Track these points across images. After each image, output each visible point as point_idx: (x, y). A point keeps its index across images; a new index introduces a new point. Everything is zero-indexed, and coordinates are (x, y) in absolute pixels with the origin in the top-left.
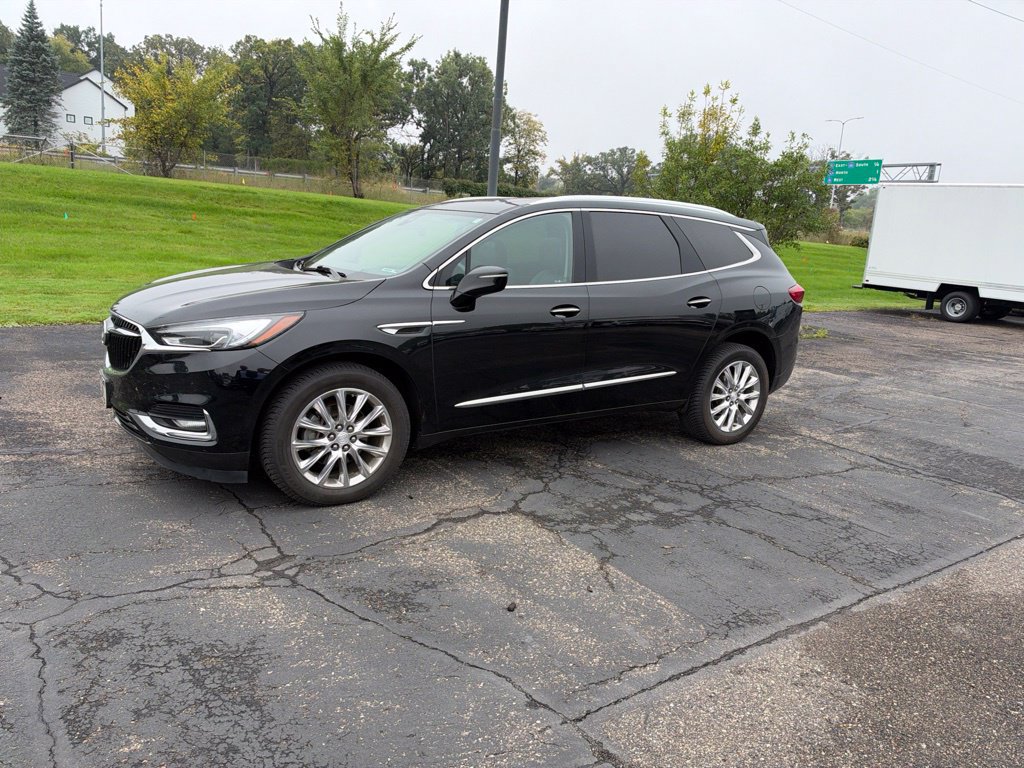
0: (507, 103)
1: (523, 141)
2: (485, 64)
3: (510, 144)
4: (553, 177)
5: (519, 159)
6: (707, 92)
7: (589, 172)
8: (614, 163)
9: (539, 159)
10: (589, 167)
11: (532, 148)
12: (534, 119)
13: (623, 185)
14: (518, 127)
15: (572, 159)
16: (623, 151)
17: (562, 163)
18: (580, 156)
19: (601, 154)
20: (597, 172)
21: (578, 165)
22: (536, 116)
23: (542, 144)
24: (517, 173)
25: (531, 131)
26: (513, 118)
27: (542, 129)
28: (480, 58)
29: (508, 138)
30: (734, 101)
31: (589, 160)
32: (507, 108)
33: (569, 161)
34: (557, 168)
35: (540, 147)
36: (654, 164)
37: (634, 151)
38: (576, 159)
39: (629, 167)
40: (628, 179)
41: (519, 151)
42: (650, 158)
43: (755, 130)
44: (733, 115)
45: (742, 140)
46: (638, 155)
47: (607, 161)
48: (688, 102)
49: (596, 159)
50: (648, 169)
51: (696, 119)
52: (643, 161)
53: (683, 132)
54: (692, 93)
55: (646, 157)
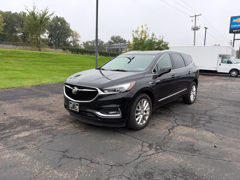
0: (70, 28)
1: (74, 37)
2: (64, 19)
3: (71, 38)
4: (81, 46)
5: (74, 42)
6: (142, 27)
7: (90, 45)
9: (79, 42)
10: (90, 43)
11: (77, 39)
12: (77, 32)
14: (73, 34)
17: (84, 43)
18: (88, 41)
19: (93, 40)
21: (87, 43)
22: (77, 31)
23: (79, 38)
24: (74, 45)
25: (76, 35)
26: (72, 32)
27: (79, 35)
28: (63, 18)
29: (71, 37)
30: (147, 29)
31: (90, 42)
32: (71, 30)
33: (85, 42)
34: (82, 44)
35: (79, 39)
36: (105, 43)
37: (100, 40)
38: (87, 42)
39: (100, 44)
40: (99, 46)
41: (74, 40)
42: (104, 42)
43: (153, 35)
44: (147, 32)
45: (150, 37)
46: (101, 41)
47: (94, 42)
48: (137, 29)
49: (92, 42)
50: (104, 44)
51: (140, 33)
52: (102, 42)
53: (137, 36)
54: (138, 27)
55: (103, 41)
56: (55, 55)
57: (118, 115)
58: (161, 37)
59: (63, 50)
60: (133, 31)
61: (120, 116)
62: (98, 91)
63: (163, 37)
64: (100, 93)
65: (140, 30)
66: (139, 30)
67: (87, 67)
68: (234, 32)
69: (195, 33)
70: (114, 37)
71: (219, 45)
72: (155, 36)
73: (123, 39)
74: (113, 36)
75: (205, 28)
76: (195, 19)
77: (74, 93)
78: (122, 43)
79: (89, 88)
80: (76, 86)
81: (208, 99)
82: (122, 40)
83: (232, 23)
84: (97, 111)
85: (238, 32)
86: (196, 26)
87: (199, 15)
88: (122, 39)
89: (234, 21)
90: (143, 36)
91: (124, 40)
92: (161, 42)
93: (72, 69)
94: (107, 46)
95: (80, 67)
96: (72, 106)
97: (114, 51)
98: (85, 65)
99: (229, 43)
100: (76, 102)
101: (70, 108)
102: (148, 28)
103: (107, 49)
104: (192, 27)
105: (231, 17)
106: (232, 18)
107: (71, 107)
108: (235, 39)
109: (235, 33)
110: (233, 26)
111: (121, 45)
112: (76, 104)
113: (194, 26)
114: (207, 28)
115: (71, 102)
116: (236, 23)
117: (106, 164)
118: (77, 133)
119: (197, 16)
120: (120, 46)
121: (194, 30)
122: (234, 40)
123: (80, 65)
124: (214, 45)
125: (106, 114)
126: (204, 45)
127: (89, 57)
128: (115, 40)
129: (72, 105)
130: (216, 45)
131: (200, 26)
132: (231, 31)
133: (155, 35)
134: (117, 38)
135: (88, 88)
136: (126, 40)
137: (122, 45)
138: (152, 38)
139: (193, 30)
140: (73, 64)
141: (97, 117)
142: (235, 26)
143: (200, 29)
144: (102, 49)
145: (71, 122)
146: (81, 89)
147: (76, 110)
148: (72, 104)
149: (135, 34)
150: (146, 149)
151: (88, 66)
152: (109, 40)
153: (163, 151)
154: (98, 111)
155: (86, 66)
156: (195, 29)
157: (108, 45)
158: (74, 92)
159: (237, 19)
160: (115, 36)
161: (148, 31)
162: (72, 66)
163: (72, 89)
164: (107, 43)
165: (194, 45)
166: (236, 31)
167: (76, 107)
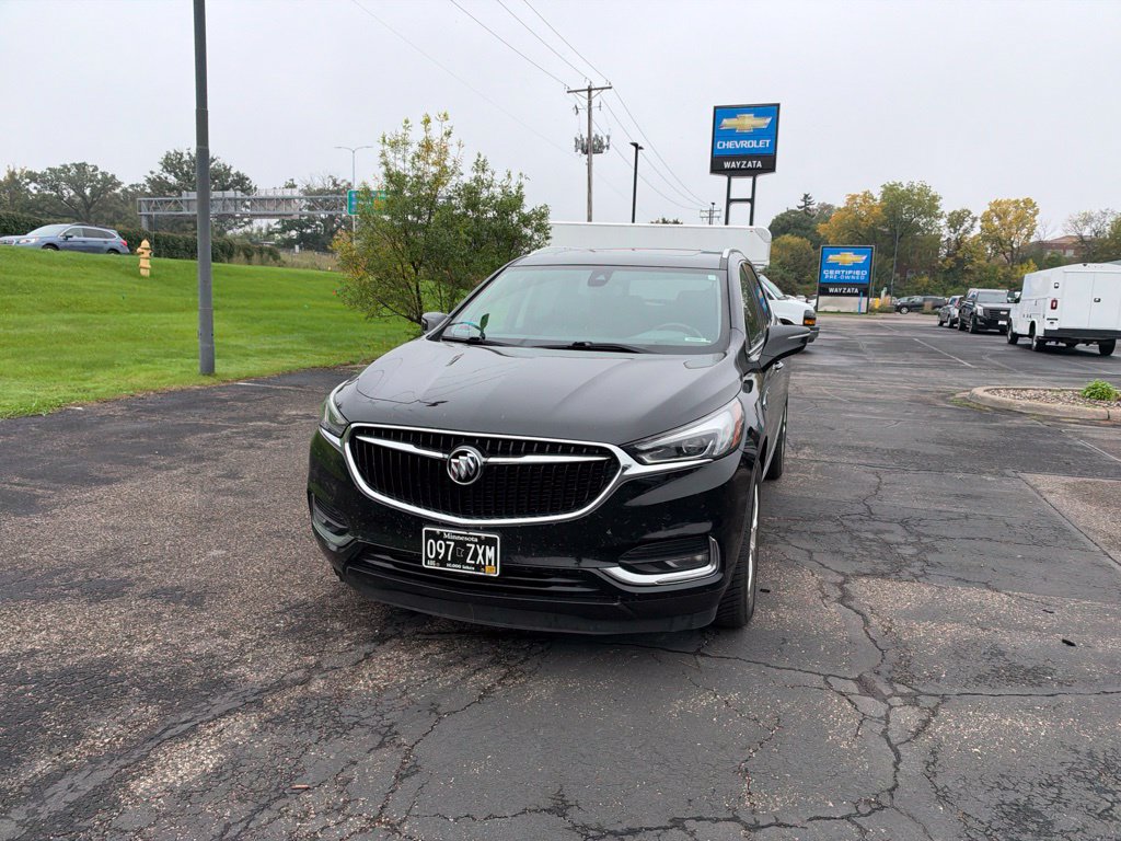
6: (427, 121)
7: (35, 192)
8: (70, 182)
10: (32, 185)
13: (88, 206)
15: (6, 174)
16: (81, 167)
18: (18, 171)
19: (49, 169)
20: (47, 192)
21: (17, 182)
30: (448, 134)
31: (33, 177)
36: (126, 185)
37: (96, 169)
38: (12, 174)
39: (93, 188)
40: (93, 202)
42: (119, 178)
43: (481, 166)
44: (450, 150)
45: (467, 177)
46: (103, 173)
47: (59, 179)
48: (401, 131)
49: (43, 175)
50: (117, 191)
51: (415, 148)
52: (110, 182)
53: (400, 164)
54: (407, 122)
55: (113, 176)
57: (709, 569)
58: (515, 176)
60: (384, 141)
61: (715, 572)
62: (614, 460)
63: (523, 180)
64: (631, 467)
65: (417, 136)
66: (409, 139)
67: (107, 316)
68: (727, 169)
69: (589, 165)
70: (181, 155)
71: (676, 222)
72: (489, 173)
73: (233, 172)
74: (172, 152)
75: (634, 148)
76: (590, 104)
77: (460, 479)
78: (227, 189)
79: (560, 447)
82: (229, 175)
83: (718, 134)
84: (610, 564)
85: (740, 169)
86: (593, 135)
87: (603, 89)
88: (227, 171)
89: (727, 123)
90: (434, 169)
91: (238, 174)
92: (513, 202)
93: (26, 331)
94: (143, 204)
95: (67, 317)
96: (443, 551)
97: (185, 230)
98: (89, 309)
99: (702, 214)
100: (477, 528)
101: (433, 563)
102: (450, 133)
103: (149, 216)
104: (576, 140)
105: (715, 108)
106: (720, 113)
107: (436, 559)
108: (732, 197)
109: (732, 173)
110: (721, 145)
111: (228, 202)
112: (483, 535)
113: (585, 136)
114: (641, 148)
115: (438, 530)
116: (732, 134)
117: (818, 818)
119: (594, 93)
120: (220, 203)
121: (586, 153)
122: (729, 201)
123: (61, 307)
124: (657, 222)
125: (658, 570)
126: (633, 221)
128: (183, 174)
129: (448, 547)
130: (664, 222)
131: (608, 138)
132: (717, 167)
133: (490, 166)
135: (554, 449)
136: (247, 175)
137: (229, 199)
138: (477, 180)
139: (580, 151)
140: (13, 304)
141: (611, 589)
142: (730, 145)
143: (608, 147)
144: (111, 215)
146: (505, 454)
147: (478, 567)
148: (445, 540)
149: (390, 155)
150: (871, 705)
151: (106, 312)
152: (152, 173)
154: (615, 561)
155: (94, 313)
156: (591, 147)
157: (149, 195)
158: (463, 474)
159: (735, 117)
160: (185, 152)
161: (455, 145)
162: (16, 316)
164: (138, 186)
165: (590, 219)
166: (733, 165)
167: (480, 552)
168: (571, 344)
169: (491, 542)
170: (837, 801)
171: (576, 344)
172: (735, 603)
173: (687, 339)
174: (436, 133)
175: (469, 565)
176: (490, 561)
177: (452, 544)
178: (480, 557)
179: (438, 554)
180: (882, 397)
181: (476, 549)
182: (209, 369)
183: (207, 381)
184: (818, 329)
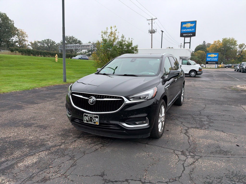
0: (15, 26)
1: (20, 37)
2: (6, 15)
3: (16, 37)
4: (29, 46)
5: (20, 42)
6: (111, 28)
7: (39, 45)
8: (46, 43)
9: (26, 42)
10: (39, 44)
11: (24, 39)
12: (23, 31)
13: (49, 48)
14: (19, 33)
15: (34, 42)
16: (48, 40)
17: (31, 43)
18: (36, 41)
19: (42, 40)
20: (42, 45)
21: (36, 43)
22: (24, 30)
23: (26, 38)
24: (20, 45)
25: (23, 34)
26: (18, 30)
27: (26, 34)
28: (4, 13)
29: (16, 36)
31: (39, 42)
32: (15, 28)
33: (33, 42)
34: (30, 44)
35: (26, 39)
36: (57, 43)
37: (51, 40)
38: (35, 42)
39: (50, 44)
40: (50, 47)
41: (20, 39)
42: (55, 42)
43: (123, 37)
44: (116, 34)
45: (120, 39)
46: (52, 41)
47: (44, 42)
48: (106, 30)
49: (41, 42)
50: (55, 44)
51: (109, 34)
52: (54, 43)
53: (106, 37)
54: (107, 28)
55: (54, 42)
56: (6, 57)
57: (146, 125)
58: (130, 39)
59: (11, 51)
60: (102, 32)
61: (148, 125)
62: (123, 99)
63: (132, 40)
64: (127, 101)
65: (109, 31)
66: (108, 32)
67: (47, 70)
68: (184, 36)
69: (152, 36)
70: (68, 37)
71: (172, 48)
72: (125, 38)
73: (78, 40)
75: (162, 32)
76: (152, 23)
77: (91, 103)
78: (77, 43)
80: (93, 95)
81: (191, 99)
82: (77, 41)
83: (182, 28)
85: (187, 36)
86: (153, 29)
87: (155, 19)
88: (77, 40)
89: (184, 25)
90: (113, 38)
91: (79, 40)
92: (130, 44)
93: (31, 73)
94: (60, 47)
95: (40, 70)
96: (88, 119)
97: (68, 52)
98: (44, 69)
99: (179, 46)
100: (94, 114)
101: (86, 121)
102: (116, 30)
103: (61, 50)
104: (149, 30)
105: (181, 22)
106: (182, 23)
107: (86, 120)
108: (185, 42)
109: (185, 37)
110: (183, 30)
111: (76, 46)
112: (95, 116)
113: (151, 29)
114: (163, 32)
115: (87, 114)
116: (185, 28)
117: (160, 182)
118: (96, 149)
119: (153, 20)
120: (75, 47)
121: (151, 33)
122: (185, 43)
123: (39, 68)
124: (168, 48)
125: (134, 124)
126: (161, 48)
127: (47, 59)
128: (68, 41)
129: (89, 118)
130: (169, 48)
131: (156, 30)
132: (182, 35)
133: (125, 37)
134: (70, 38)
135: (111, 97)
136: (81, 41)
137: (77, 46)
138: (122, 40)
139: (150, 33)
140: (30, 68)
141: (123, 128)
142: (185, 30)
143: (156, 32)
144: (54, 49)
145: (79, 138)
146: (100, 98)
147: (95, 123)
148: (88, 117)
149: (104, 35)
151: (48, 69)
153: (199, 157)
154: (124, 122)
155: (45, 69)
156: (152, 32)
157: (61, 45)
158: (91, 102)
159: (186, 24)
160: (68, 36)
161: (117, 33)
162: (30, 70)
163: (88, 100)
164: (59, 43)
165: (152, 48)
166: (186, 35)
167: (95, 119)
168: (124, 75)
169: (97, 117)
170: (165, 178)
171: (125, 75)
172: (155, 133)
173: (150, 74)
174: (113, 30)
175: (93, 122)
176: (97, 121)
177: (89, 117)
178: (95, 120)
179: (87, 119)
180: (214, 87)
181: (94, 118)
182: (65, 81)
183: (65, 83)
184: (202, 72)
